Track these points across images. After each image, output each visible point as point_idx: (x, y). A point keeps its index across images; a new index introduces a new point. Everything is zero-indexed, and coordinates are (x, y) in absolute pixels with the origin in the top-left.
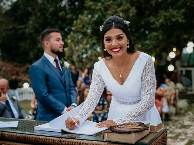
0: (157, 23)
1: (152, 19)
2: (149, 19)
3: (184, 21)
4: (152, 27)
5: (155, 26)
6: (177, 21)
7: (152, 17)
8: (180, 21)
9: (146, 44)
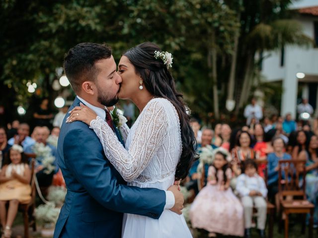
0: (52, 25)
1: (42, 18)
2: (35, 16)
3: (99, 28)
4: (41, 31)
5: (47, 29)
6: (88, 26)
7: (41, 14)
8: (93, 26)
9: (25, 60)
